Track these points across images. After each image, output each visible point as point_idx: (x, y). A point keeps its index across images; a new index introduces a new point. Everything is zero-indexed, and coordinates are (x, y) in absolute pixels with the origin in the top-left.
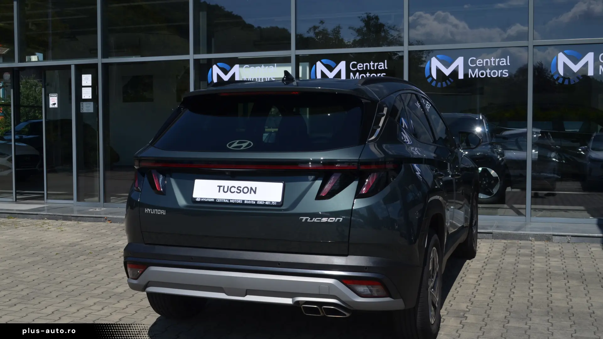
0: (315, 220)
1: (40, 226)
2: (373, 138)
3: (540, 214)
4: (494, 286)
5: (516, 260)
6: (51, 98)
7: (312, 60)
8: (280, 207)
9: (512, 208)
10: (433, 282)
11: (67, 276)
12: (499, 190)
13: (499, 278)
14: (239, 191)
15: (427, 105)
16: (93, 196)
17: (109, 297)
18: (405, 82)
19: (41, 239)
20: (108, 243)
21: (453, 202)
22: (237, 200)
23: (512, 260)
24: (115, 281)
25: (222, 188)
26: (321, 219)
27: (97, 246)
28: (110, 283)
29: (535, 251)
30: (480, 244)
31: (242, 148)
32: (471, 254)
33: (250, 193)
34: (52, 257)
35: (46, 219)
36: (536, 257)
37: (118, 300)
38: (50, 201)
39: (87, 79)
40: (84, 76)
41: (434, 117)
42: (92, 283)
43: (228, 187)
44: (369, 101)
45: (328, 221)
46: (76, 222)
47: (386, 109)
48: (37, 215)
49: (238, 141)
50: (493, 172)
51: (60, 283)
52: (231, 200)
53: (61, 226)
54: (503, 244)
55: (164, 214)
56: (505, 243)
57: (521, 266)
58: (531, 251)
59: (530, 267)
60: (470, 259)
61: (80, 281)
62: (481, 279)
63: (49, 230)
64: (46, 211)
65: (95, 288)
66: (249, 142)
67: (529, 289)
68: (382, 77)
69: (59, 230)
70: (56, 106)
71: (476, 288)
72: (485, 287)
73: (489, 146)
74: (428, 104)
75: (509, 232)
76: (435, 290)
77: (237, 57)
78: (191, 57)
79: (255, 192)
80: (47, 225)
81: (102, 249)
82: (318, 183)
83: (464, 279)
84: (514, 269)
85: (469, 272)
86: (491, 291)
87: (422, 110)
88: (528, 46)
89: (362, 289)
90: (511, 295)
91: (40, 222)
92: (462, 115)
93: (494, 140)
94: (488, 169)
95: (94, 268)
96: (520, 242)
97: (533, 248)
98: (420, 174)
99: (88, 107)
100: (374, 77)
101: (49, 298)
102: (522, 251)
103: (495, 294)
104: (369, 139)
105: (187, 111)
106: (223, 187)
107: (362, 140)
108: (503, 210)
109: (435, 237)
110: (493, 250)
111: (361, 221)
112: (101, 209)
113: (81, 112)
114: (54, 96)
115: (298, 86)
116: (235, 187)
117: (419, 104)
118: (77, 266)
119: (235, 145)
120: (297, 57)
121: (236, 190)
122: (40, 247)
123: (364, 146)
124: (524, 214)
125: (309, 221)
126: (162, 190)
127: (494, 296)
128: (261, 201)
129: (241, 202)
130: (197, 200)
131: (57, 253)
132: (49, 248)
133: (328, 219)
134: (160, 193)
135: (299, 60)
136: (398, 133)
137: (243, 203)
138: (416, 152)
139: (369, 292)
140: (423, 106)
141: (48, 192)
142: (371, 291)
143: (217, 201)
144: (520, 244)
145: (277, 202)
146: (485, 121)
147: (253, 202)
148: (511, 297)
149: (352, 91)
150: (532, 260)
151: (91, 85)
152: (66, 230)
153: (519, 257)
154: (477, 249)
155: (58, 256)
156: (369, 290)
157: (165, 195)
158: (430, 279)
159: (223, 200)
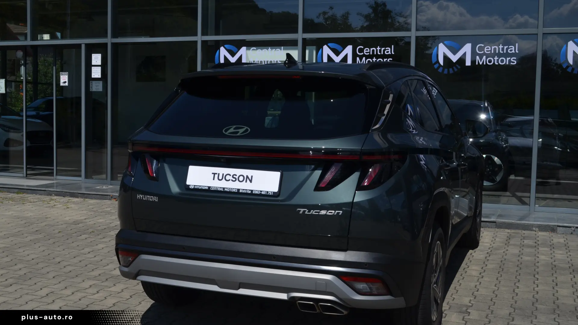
0: (313, 212)
1: (47, 203)
2: (377, 126)
3: (544, 203)
4: (497, 279)
5: (520, 251)
6: (61, 76)
7: (319, 44)
8: (277, 198)
9: (514, 196)
10: (436, 277)
11: (67, 256)
12: (502, 177)
13: (503, 270)
14: (234, 179)
15: (434, 92)
16: (100, 173)
17: (105, 280)
18: (412, 67)
19: (46, 215)
20: (111, 221)
21: (458, 190)
22: (232, 188)
23: (516, 251)
24: (113, 262)
25: (216, 176)
26: (320, 211)
27: (100, 225)
28: (108, 265)
29: (539, 243)
30: (483, 233)
31: (238, 134)
32: (474, 244)
33: (246, 182)
34: (55, 235)
35: (53, 195)
36: (541, 249)
37: (114, 283)
38: (59, 177)
39: (97, 59)
40: (94, 56)
41: (440, 102)
42: (90, 264)
43: (223, 174)
44: (374, 87)
45: (327, 214)
46: (82, 200)
47: (391, 96)
48: (45, 192)
49: (235, 126)
50: (496, 159)
51: (59, 263)
52: (226, 188)
53: (67, 203)
54: (506, 234)
55: (156, 201)
56: (508, 233)
57: (526, 258)
58: (536, 243)
59: (534, 259)
60: (473, 249)
61: (79, 262)
62: (485, 271)
63: (55, 206)
64: (55, 187)
65: (93, 270)
66: (246, 128)
67: (534, 283)
68: (388, 62)
69: (65, 207)
70: (67, 84)
71: (479, 281)
72: (489, 280)
73: (494, 134)
74: (434, 90)
75: (513, 221)
76: (437, 285)
77: (245, 40)
78: (199, 38)
79: (251, 181)
80: (54, 202)
81: (105, 228)
82: (318, 173)
83: (467, 270)
84: (518, 261)
85: (472, 263)
86: (494, 284)
87: (428, 96)
88: (537, 34)
89: (361, 286)
90: (516, 290)
91: (47, 198)
92: (467, 102)
93: (498, 128)
94: (492, 156)
95: (94, 247)
96: (524, 232)
97: (538, 238)
98: (424, 163)
99: (97, 86)
100: (380, 62)
101: (46, 279)
102: (526, 242)
103: (498, 288)
104: (372, 128)
105: (185, 94)
106: (218, 174)
107: (366, 129)
108: (505, 199)
109: (440, 230)
110: (497, 239)
111: (363, 213)
112: (108, 187)
113: (90, 90)
114: (64, 74)
115: (303, 70)
116: (230, 175)
117: (425, 90)
118: (78, 246)
119: (232, 130)
120: (304, 40)
121: (231, 178)
122: (44, 224)
123: (367, 136)
124: (528, 202)
125: (306, 213)
126: (154, 175)
127: (498, 290)
128: (257, 191)
129: (236, 191)
130: (190, 187)
131: (60, 231)
132: (53, 226)
133: (327, 212)
134: (153, 178)
135: (306, 43)
136: (403, 119)
137: (238, 192)
138: (421, 141)
139: (369, 290)
140: (429, 92)
141: (58, 168)
142: (370, 288)
143: (211, 189)
144: (524, 234)
145: (274, 192)
146: (490, 107)
147: (248, 191)
148: (515, 291)
149: (356, 76)
150: (536, 252)
151: (100, 64)
152: (71, 207)
153: (523, 248)
154: (480, 238)
155: (61, 234)
156: (369, 287)
157: (158, 181)
158: (433, 274)
159: (217, 188)
